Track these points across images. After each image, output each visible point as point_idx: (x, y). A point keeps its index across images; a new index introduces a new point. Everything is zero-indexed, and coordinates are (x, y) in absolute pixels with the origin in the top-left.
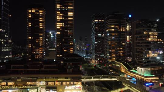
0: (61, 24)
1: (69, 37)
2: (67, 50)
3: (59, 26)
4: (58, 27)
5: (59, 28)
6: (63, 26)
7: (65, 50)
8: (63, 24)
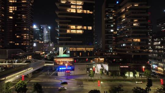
0: (14, 7)
1: (22, 22)
2: (20, 36)
3: (11, 9)
4: (10, 11)
5: (12, 12)
6: (16, 9)
7: (18, 37)
8: (16, 7)
